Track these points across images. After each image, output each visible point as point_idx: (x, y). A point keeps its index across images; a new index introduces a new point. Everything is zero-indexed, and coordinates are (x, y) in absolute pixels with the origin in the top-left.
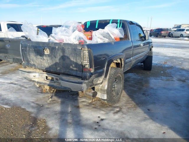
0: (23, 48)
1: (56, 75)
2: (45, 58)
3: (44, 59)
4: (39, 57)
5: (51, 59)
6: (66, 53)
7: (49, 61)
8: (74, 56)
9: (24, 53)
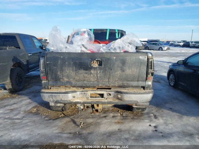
0: (47, 62)
1: (108, 90)
2: (92, 71)
3: (91, 73)
4: (82, 71)
5: (103, 72)
6: (128, 63)
7: (98, 75)
8: (138, 65)
9: (50, 69)
